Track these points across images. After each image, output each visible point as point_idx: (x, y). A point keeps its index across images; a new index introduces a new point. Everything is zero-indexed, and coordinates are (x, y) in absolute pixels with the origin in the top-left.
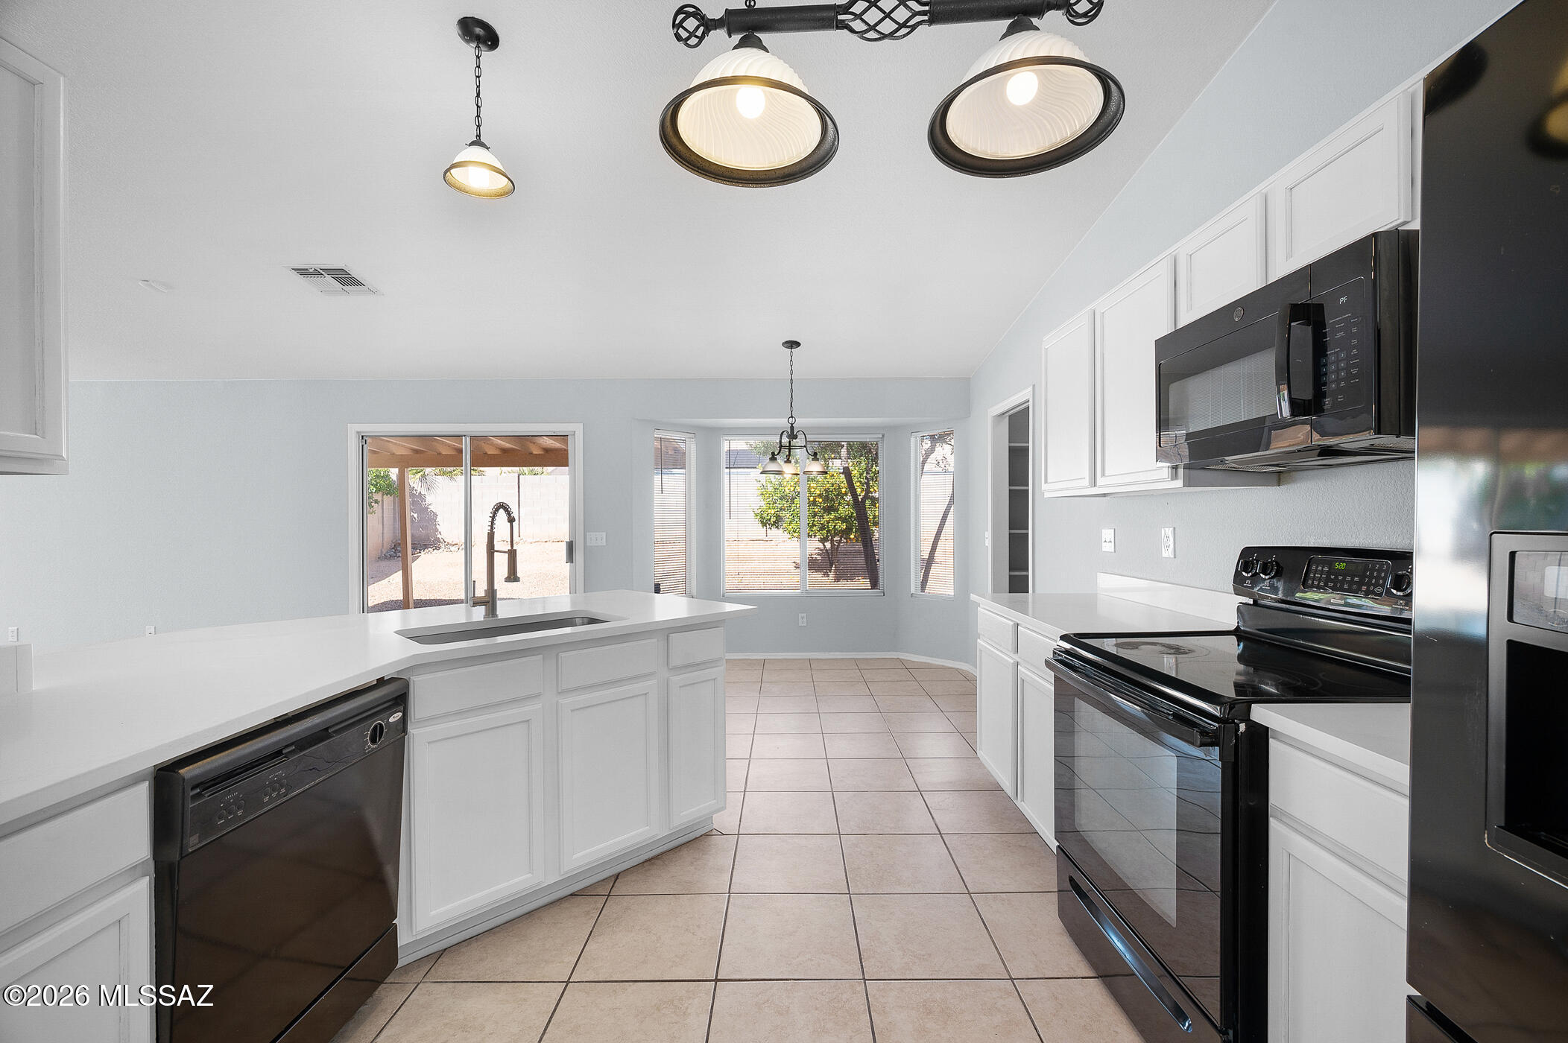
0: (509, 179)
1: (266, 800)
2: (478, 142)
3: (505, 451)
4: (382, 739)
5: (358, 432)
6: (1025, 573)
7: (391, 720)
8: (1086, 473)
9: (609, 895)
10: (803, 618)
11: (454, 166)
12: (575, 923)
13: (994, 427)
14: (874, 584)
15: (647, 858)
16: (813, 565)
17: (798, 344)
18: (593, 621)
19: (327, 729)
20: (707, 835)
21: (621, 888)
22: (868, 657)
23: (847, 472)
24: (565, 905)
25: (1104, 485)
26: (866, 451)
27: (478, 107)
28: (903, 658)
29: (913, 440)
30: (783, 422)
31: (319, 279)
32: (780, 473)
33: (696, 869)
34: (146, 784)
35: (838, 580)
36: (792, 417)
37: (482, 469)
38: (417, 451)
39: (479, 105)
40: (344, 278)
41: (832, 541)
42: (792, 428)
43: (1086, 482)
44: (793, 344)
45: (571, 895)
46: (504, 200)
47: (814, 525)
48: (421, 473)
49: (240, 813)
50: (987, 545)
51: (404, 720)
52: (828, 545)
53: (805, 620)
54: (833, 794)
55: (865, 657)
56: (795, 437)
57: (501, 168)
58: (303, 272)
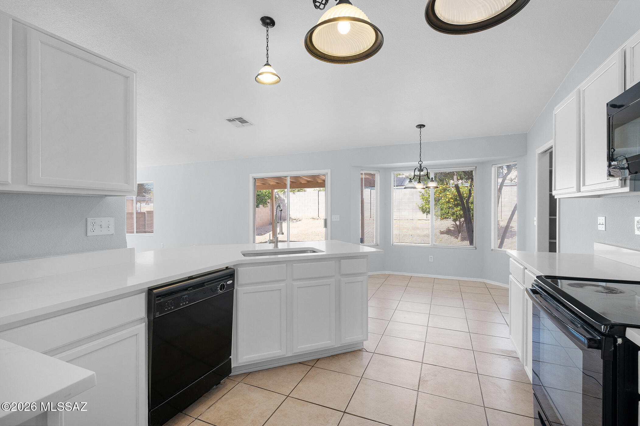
0: (278, 77)
1: (181, 304)
2: (267, 64)
3: (308, 181)
4: (224, 289)
5: (253, 177)
6: (554, 241)
7: (228, 283)
8: (574, 184)
9: (313, 366)
10: (431, 258)
11: (258, 75)
12: (297, 374)
13: (539, 160)
14: (471, 243)
15: (332, 355)
16: (448, 232)
17: (424, 126)
18: (314, 252)
19: (204, 283)
20: (360, 350)
21: (318, 365)
22: (467, 280)
23: (457, 187)
24: (296, 366)
25: (586, 191)
26: (469, 176)
27: (267, 50)
28: (486, 282)
29: (493, 169)
30: (416, 164)
31: (234, 122)
32: (414, 188)
33: (351, 364)
34: (144, 294)
35: (463, 241)
36: (421, 161)
37: (305, 189)
38: (278, 183)
39: (268, 49)
40: (242, 121)
41: (460, 221)
42: (421, 166)
43: (575, 189)
44: (421, 126)
45: (300, 363)
46: (277, 84)
47: (449, 213)
48: (284, 191)
49: (172, 308)
50: (535, 224)
51: (233, 284)
52: (458, 223)
53: (432, 259)
54: (425, 343)
55: (465, 280)
56: (422, 171)
57: (276, 73)
58: (229, 120)
